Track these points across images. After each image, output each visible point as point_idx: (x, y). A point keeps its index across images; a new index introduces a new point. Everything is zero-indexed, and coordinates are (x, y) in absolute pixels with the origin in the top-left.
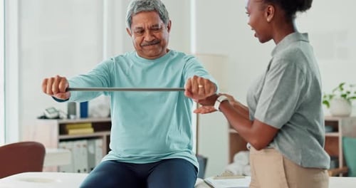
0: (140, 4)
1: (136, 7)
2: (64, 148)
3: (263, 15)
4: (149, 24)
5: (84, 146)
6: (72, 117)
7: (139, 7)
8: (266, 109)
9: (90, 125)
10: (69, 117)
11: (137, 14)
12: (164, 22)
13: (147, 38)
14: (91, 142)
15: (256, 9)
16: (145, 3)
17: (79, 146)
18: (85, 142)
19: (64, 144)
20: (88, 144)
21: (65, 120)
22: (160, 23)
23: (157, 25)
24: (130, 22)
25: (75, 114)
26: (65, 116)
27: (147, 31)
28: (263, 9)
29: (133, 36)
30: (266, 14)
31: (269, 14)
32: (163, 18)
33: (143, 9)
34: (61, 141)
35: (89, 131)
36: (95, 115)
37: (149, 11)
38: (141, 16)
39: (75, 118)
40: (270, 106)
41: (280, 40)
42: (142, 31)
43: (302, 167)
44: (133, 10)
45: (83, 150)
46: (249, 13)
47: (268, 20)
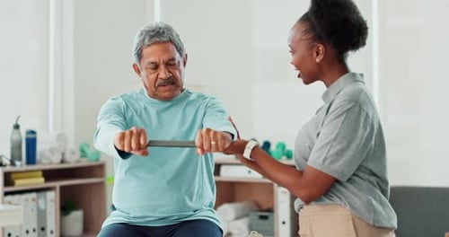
0: (152, 34)
1: (148, 37)
2: (10, 203)
3: (312, 55)
4: (165, 58)
5: (33, 200)
6: (18, 163)
7: (152, 37)
8: (324, 155)
9: (40, 173)
10: (12, 163)
11: (149, 46)
12: (181, 54)
13: (163, 74)
14: (42, 194)
15: (302, 48)
16: (158, 32)
17: (27, 200)
18: (34, 195)
19: (9, 198)
20: (38, 198)
21: (9, 168)
22: (177, 56)
23: (173, 59)
24: (140, 55)
25: (20, 159)
26: (8, 162)
27: (162, 67)
28: (311, 48)
29: (143, 73)
30: (315, 54)
31: (318, 54)
32: (180, 50)
33: (157, 39)
34: (6, 194)
35: (39, 181)
36: (44, 161)
37: (164, 42)
38: (154, 48)
39: (21, 165)
40: (329, 151)
41: (332, 82)
42: (156, 67)
43: (374, 226)
44: (144, 40)
45: (32, 205)
46: (293, 52)
47: (317, 60)
